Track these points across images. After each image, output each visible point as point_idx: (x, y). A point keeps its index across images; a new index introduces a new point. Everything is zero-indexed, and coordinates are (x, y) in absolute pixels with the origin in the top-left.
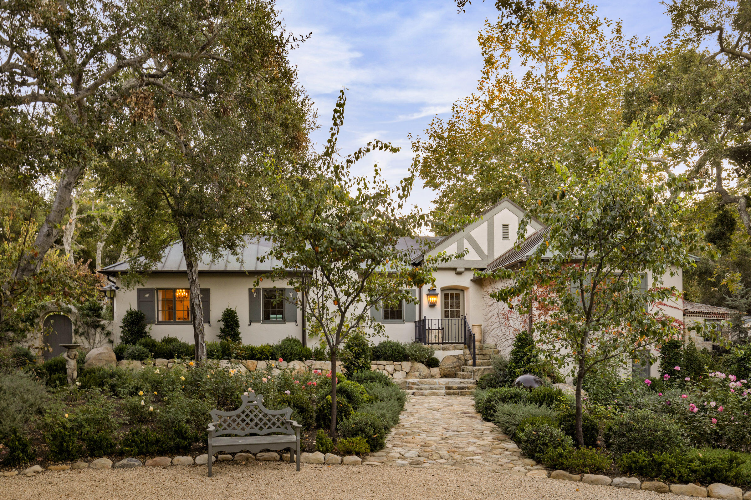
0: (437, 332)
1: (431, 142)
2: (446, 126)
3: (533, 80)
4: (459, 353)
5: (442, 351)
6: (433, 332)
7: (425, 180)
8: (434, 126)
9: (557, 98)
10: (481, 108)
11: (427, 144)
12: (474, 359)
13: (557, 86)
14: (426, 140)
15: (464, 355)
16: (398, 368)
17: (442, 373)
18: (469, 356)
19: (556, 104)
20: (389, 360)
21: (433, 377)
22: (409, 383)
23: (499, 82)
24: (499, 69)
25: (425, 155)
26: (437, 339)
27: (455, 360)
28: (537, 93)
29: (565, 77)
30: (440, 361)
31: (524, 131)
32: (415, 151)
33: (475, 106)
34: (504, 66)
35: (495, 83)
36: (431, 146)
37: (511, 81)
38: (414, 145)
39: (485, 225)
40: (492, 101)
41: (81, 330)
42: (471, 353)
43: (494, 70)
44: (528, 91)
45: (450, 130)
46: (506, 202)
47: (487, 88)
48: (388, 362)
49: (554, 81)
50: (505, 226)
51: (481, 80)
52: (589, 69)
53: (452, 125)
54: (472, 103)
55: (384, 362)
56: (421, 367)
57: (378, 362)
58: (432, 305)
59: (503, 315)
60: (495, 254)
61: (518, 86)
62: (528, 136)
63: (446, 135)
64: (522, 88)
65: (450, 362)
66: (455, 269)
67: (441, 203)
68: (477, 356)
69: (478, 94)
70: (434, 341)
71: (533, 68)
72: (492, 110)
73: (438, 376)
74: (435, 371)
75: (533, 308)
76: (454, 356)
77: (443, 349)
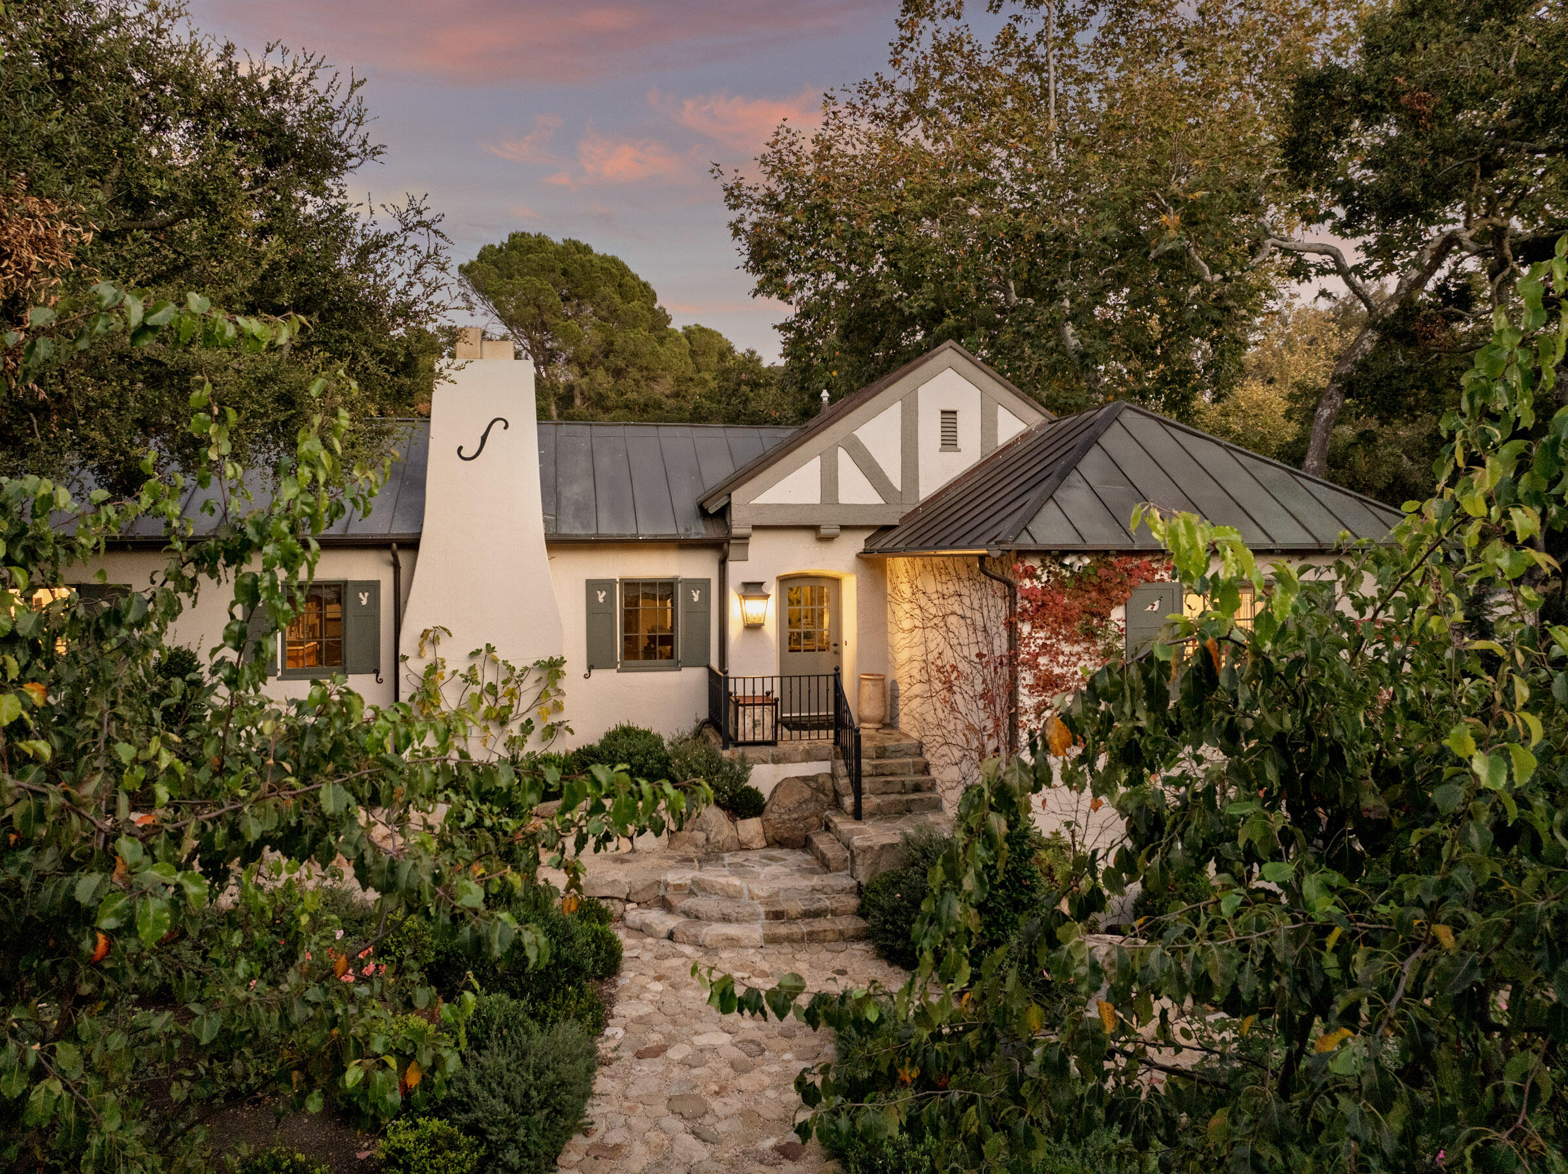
0: (758, 710)
1: (772, 184)
2: (809, 148)
3: (1017, 46)
4: (820, 768)
5: (771, 766)
6: (749, 710)
7: (759, 277)
8: (779, 146)
9: (1074, 90)
10: (897, 108)
11: (763, 191)
12: (858, 792)
13: (1074, 62)
14: (758, 180)
15: (833, 776)
17: (769, 834)
18: (844, 782)
19: (1071, 103)
21: (743, 846)
22: (667, 885)
23: (938, 48)
24: (938, 17)
25: (755, 218)
26: (758, 730)
27: (807, 793)
28: (1027, 77)
29: (1090, 42)
30: (766, 796)
31: (997, 163)
32: (734, 207)
33: (883, 103)
34: (949, 12)
35: (929, 51)
36: (772, 195)
37: (967, 48)
38: (730, 192)
39: (894, 413)
40: (922, 93)
42: (850, 775)
43: (925, 21)
44: (1007, 70)
45: (819, 157)
46: (949, 352)
47: (912, 61)
49: (1066, 51)
50: (949, 416)
51: (896, 41)
52: (1147, 25)
53: (824, 147)
54: (876, 96)
56: (712, 816)
58: (754, 625)
59: (940, 670)
60: (921, 488)
61: (985, 59)
62: (1007, 175)
63: (809, 170)
64: (993, 65)
65: (790, 802)
66: (814, 528)
67: (800, 331)
68: (866, 783)
69: (889, 74)
70: (749, 738)
71: (1018, 19)
72: (924, 113)
73: (759, 842)
74: (751, 827)
75: (1021, 689)
76: (805, 779)
77: (776, 760)
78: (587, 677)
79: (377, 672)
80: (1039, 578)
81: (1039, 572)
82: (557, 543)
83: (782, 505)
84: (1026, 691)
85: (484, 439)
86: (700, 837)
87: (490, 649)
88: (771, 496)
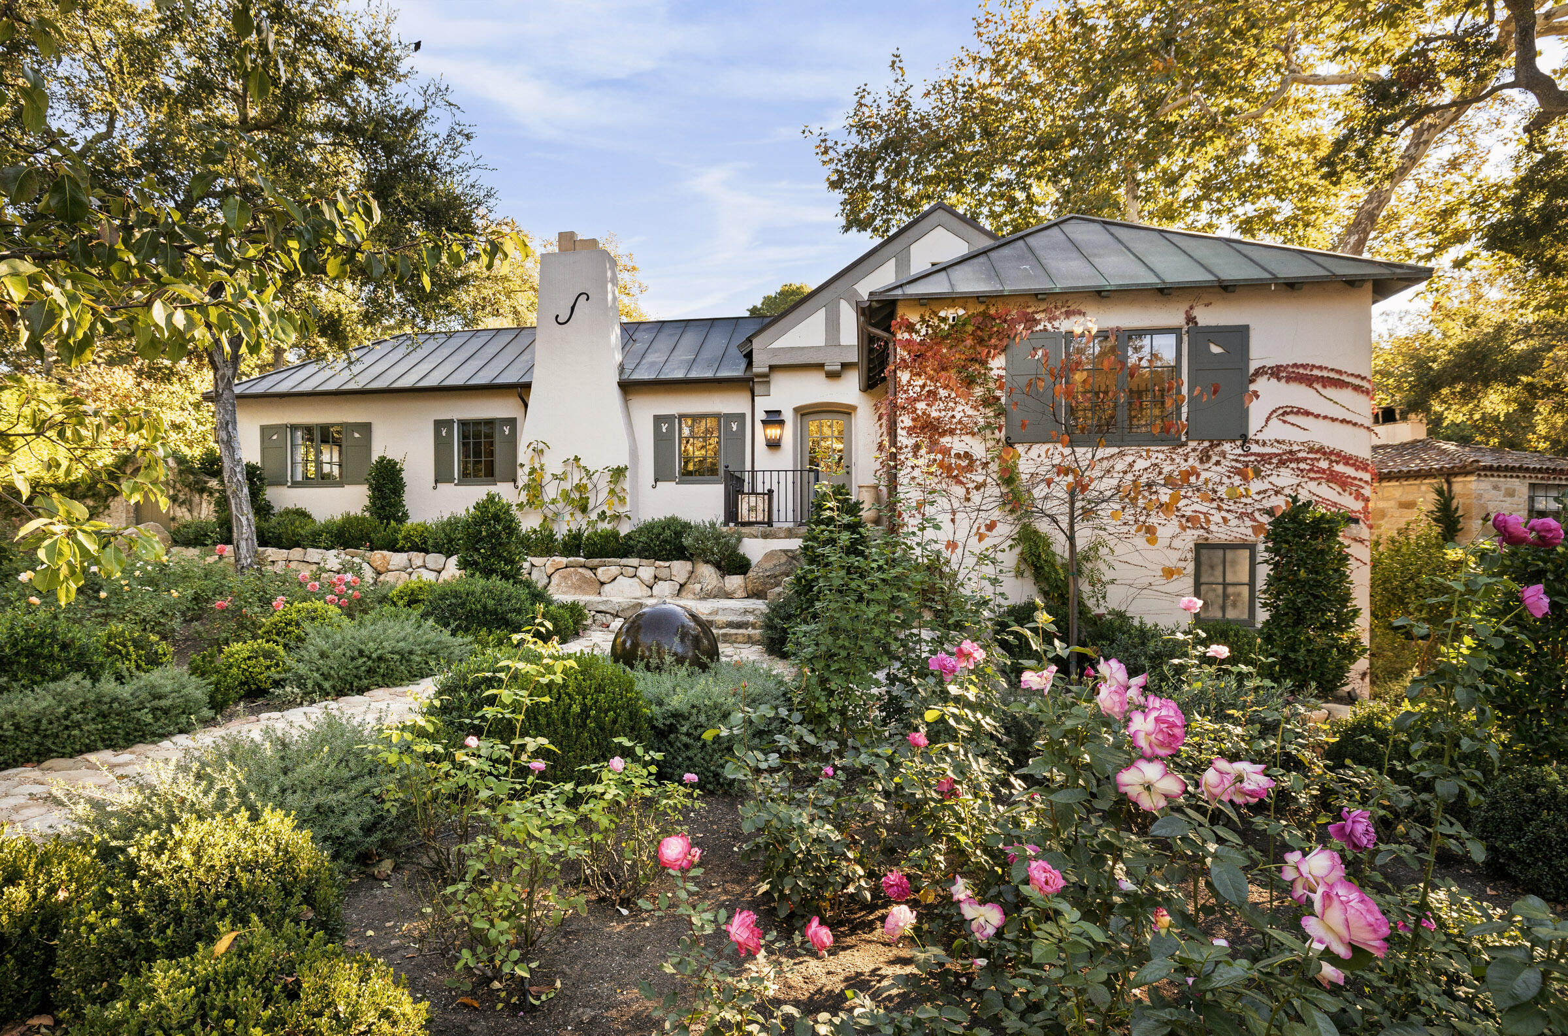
16: (663, 573)
17: (750, 587)
20: (646, 558)
21: (729, 596)
30: (753, 562)
39: (890, 267)
41: (181, 497)
46: (939, 212)
48: (644, 562)
55: (634, 561)
56: (707, 573)
57: (624, 561)
58: (774, 445)
65: (770, 564)
66: (821, 366)
73: (740, 593)
74: (734, 582)
75: (899, 431)
76: (785, 551)
77: (765, 536)
78: (654, 487)
79: (515, 481)
80: (917, 332)
81: (918, 327)
82: (628, 387)
83: (792, 348)
84: (904, 433)
85: (573, 308)
86: (698, 587)
87: (577, 459)
88: (783, 342)
